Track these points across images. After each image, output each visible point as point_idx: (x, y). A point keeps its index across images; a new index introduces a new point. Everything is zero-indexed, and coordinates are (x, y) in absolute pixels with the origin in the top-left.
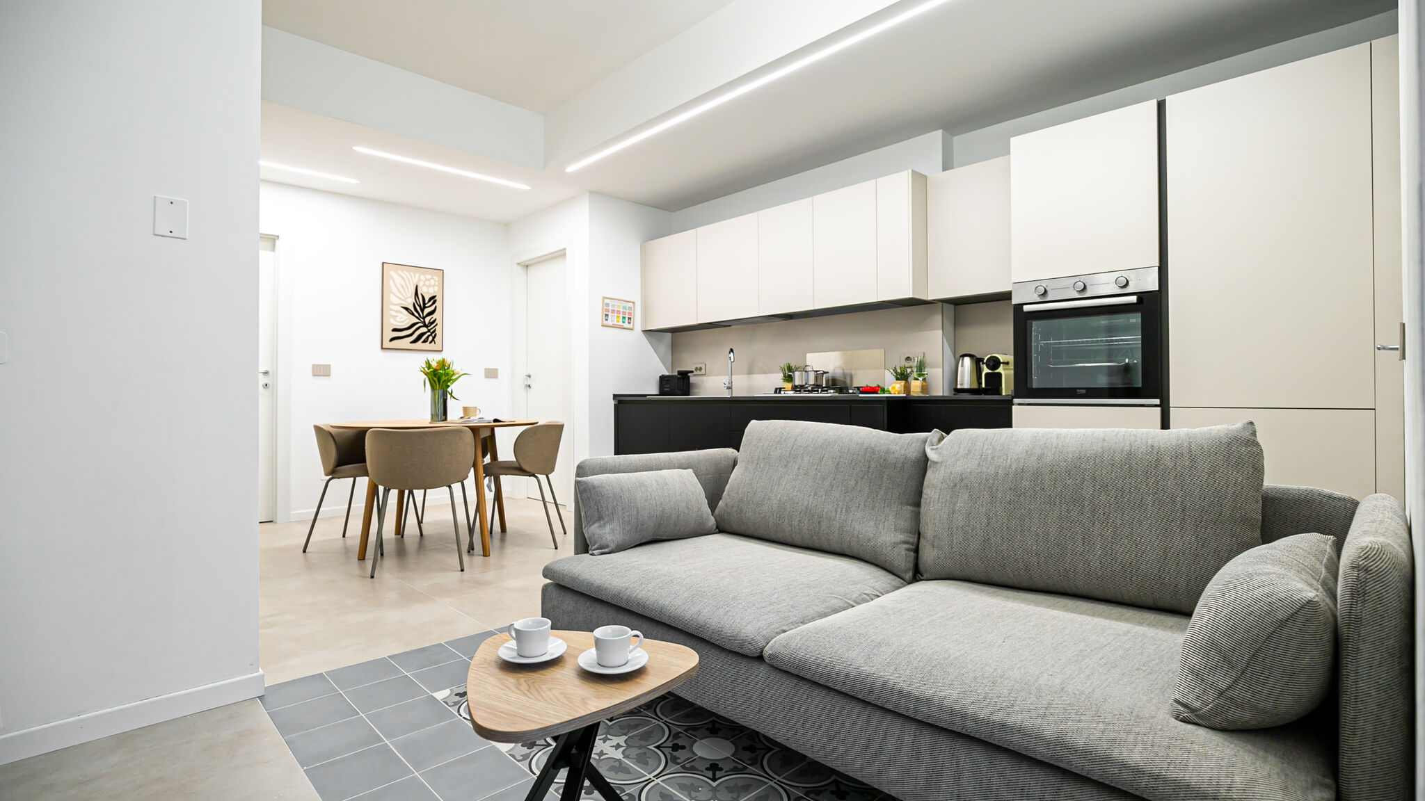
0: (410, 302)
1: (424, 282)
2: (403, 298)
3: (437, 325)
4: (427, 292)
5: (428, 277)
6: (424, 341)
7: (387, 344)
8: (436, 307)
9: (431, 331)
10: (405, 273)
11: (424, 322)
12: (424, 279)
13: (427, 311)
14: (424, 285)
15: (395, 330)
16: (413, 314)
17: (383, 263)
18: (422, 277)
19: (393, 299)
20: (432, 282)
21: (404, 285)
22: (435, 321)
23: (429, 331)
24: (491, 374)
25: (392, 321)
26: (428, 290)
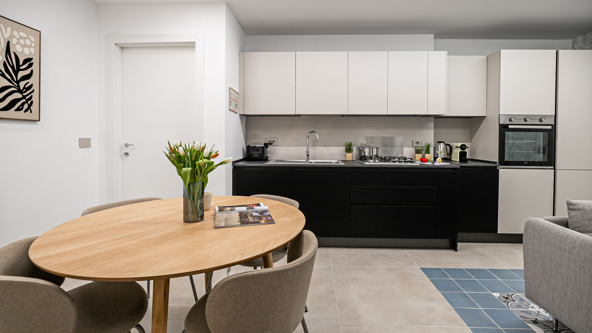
0: (1, 63)
1: (18, 39)
3: (33, 91)
4: (20, 52)
5: (24, 35)
6: (18, 109)
8: (32, 71)
9: (27, 98)
11: (18, 86)
12: (17, 36)
13: (21, 74)
14: (18, 43)
16: (5, 76)
18: (15, 33)
20: (27, 42)
22: (31, 86)
23: (24, 97)
24: (85, 143)
26: (23, 51)
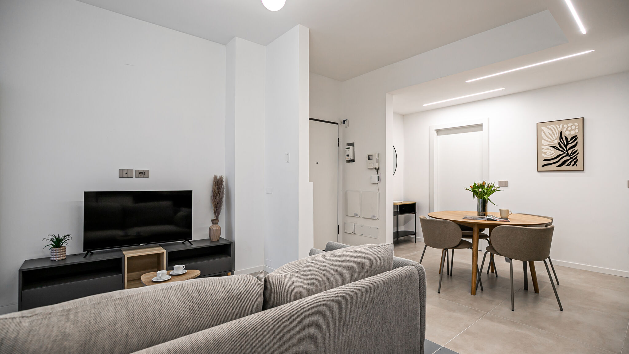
0: (556, 142)
2: (551, 141)
3: (578, 153)
4: (569, 134)
5: (571, 124)
6: (568, 165)
7: (540, 168)
8: (577, 142)
9: (573, 158)
10: (552, 126)
11: (568, 153)
12: (566, 127)
13: (569, 146)
14: (567, 130)
15: (545, 160)
16: (559, 149)
17: (537, 123)
18: (565, 126)
19: (544, 142)
20: (573, 127)
21: (551, 133)
22: (577, 151)
23: (571, 158)
25: (543, 155)
26: (570, 133)
